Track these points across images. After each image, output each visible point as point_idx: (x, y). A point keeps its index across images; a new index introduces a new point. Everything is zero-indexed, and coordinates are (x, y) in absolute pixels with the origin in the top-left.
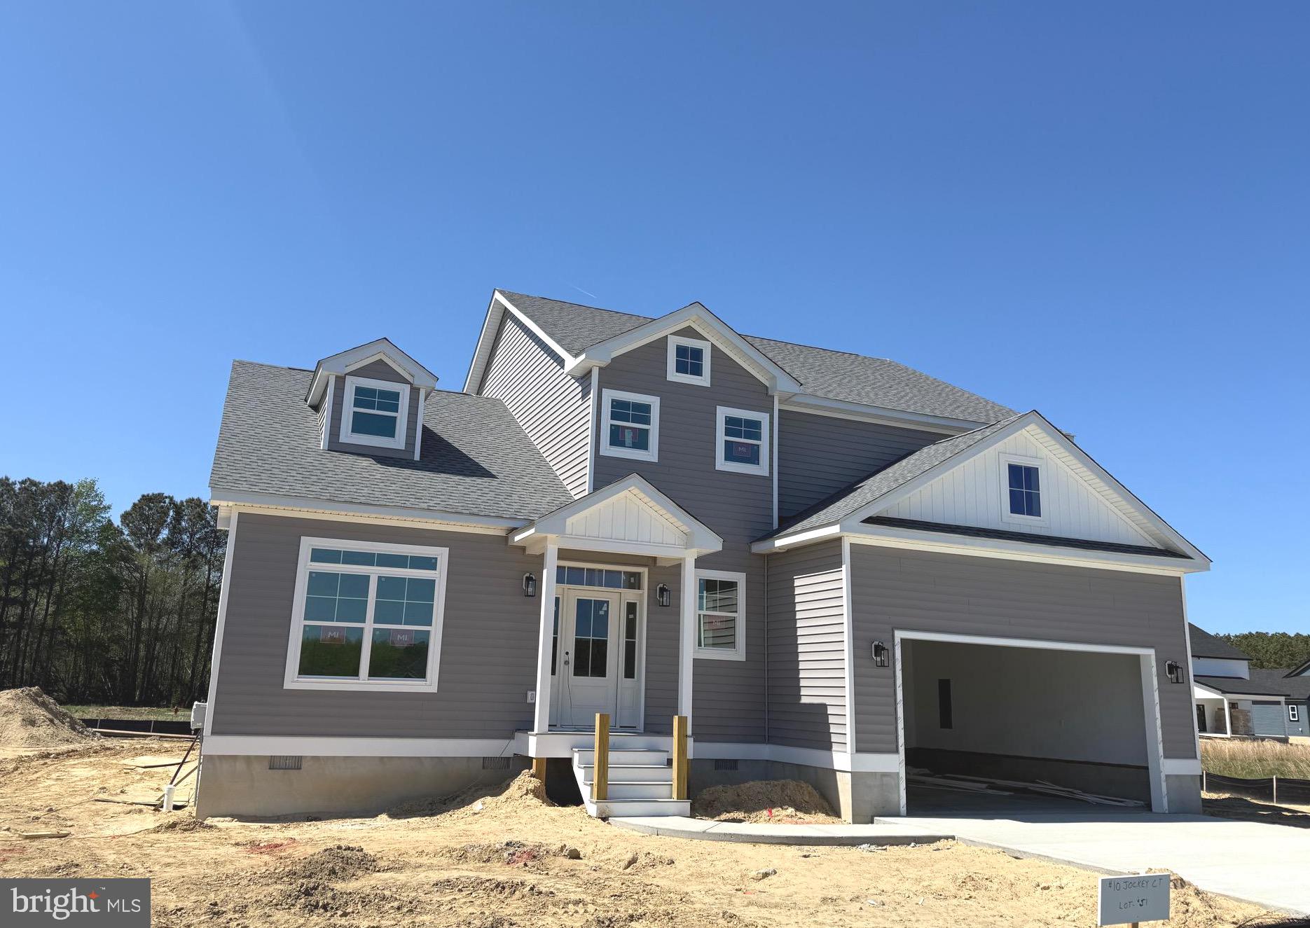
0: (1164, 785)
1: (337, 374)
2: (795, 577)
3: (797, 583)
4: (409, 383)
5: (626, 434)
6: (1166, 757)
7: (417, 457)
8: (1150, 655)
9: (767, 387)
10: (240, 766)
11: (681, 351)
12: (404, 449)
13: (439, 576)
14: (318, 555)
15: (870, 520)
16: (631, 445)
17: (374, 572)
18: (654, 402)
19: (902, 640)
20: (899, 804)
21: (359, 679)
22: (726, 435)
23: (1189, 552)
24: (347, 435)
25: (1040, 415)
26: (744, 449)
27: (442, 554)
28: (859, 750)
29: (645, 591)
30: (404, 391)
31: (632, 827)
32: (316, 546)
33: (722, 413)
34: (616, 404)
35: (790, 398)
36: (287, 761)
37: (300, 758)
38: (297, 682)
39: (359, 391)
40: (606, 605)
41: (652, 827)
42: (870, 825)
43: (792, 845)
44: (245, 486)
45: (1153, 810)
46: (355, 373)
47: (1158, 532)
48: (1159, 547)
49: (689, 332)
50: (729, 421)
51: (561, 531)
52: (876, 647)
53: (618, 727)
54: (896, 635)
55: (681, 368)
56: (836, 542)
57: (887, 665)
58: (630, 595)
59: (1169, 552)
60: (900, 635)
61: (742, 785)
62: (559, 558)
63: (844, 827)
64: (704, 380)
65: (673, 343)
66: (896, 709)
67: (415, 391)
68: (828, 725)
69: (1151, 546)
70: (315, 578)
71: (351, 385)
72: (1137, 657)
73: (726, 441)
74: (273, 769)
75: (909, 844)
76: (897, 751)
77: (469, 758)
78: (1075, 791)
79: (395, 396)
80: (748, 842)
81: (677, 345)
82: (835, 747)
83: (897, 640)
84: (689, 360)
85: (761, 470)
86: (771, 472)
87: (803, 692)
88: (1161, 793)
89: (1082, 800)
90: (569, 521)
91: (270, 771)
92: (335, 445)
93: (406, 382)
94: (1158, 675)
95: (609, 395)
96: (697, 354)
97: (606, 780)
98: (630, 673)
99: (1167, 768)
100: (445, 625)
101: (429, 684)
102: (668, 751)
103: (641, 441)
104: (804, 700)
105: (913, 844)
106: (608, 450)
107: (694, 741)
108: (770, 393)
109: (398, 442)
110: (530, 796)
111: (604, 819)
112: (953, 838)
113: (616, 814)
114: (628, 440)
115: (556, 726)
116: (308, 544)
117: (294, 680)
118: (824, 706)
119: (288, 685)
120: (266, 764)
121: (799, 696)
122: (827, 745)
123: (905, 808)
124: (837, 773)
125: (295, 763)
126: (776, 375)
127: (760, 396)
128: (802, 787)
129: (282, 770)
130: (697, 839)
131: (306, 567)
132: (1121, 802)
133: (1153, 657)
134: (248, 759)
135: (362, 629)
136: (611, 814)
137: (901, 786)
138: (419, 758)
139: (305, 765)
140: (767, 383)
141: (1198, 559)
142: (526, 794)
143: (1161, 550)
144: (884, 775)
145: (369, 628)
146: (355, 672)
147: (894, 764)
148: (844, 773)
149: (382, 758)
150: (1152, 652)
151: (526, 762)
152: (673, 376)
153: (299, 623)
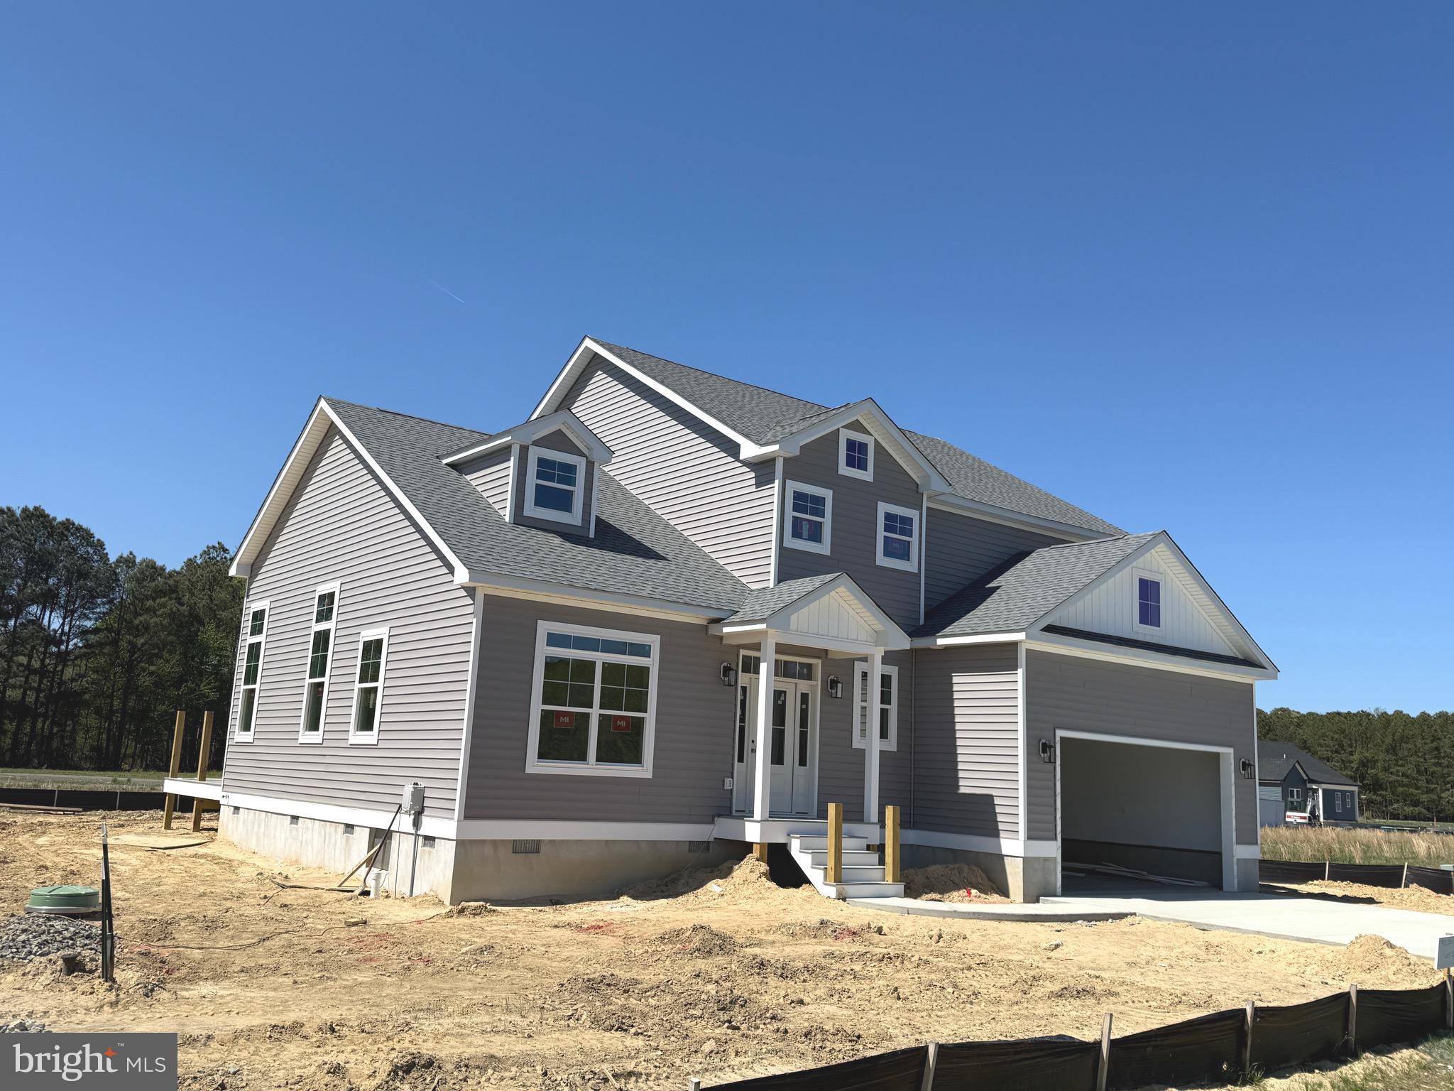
0: (1235, 867)
1: (522, 443)
2: (953, 674)
3: (955, 680)
4: (586, 456)
5: (804, 526)
6: (1237, 844)
7: (592, 535)
8: (1230, 753)
9: (917, 484)
10: (488, 850)
11: (851, 445)
12: (580, 525)
13: (652, 663)
14: (554, 640)
15: (1050, 629)
16: (807, 538)
17: (598, 658)
18: (827, 494)
19: (1062, 738)
20: (1057, 885)
21: (588, 764)
22: (885, 531)
23: (1265, 663)
24: (531, 510)
25: (1168, 535)
26: (897, 545)
27: (654, 641)
28: (1030, 837)
29: (818, 683)
30: (581, 464)
31: (878, 907)
32: (552, 630)
33: (883, 508)
34: (798, 496)
35: (935, 496)
36: (527, 845)
37: (538, 841)
38: (537, 766)
39: (542, 462)
40: (783, 695)
41: (902, 907)
42: (1037, 904)
43: (1028, 922)
44: (495, 569)
45: (1224, 888)
46: (535, 443)
47: (1243, 644)
48: (1240, 657)
49: (856, 426)
50: (889, 517)
51: (786, 627)
52: (1044, 745)
53: (794, 813)
54: (1057, 734)
55: (851, 462)
56: (1014, 645)
57: (1051, 761)
58: (804, 686)
59: (1248, 662)
60: (1060, 733)
61: (928, 869)
62: (777, 652)
63: (1016, 906)
64: (867, 476)
65: (845, 435)
66: (1055, 800)
67: (590, 466)
68: (995, 814)
69: (1234, 656)
70: (552, 666)
71: (535, 454)
72: (1217, 755)
73: (885, 537)
75: (1107, 920)
76: (1056, 839)
77: (678, 842)
78: (1144, 873)
79: (571, 469)
80: (994, 920)
81: (847, 439)
82: (1002, 834)
83: (1058, 739)
84: (857, 454)
85: (910, 566)
86: (920, 570)
87: (962, 783)
88: (1232, 875)
89: (1152, 881)
90: (794, 618)
91: (513, 854)
92: (520, 519)
93: (583, 455)
94: (1235, 772)
95: (793, 486)
96: (864, 448)
97: (841, 865)
98: (803, 762)
99: (1240, 854)
100: (659, 713)
101: (644, 770)
102: (867, 838)
103: (816, 535)
104: (962, 790)
105: (1110, 920)
106: (791, 543)
107: (880, 828)
108: (920, 491)
109: (574, 518)
110: (764, 879)
111: (844, 900)
112: (1135, 914)
113: (850, 895)
114: (805, 533)
115: (744, 811)
116: (544, 628)
117: (535, 766)
118: (991, 797)
119: (529, 770)
120: (510, 848)
121: (958, 787)
122: (994, 833)
124: (1005, 858)
125: (533, 847)
126: (930, 475)
127: (910, 492)
128: (974, 871)
129: (524, 854)
130: (949, 917)
131: (543, 651)
132: (1192, 883)
133: (1232, 755)
134: (495, 843)
135: (587, 715)
136: (846, 896)
138: (637, 841)
139: (543, 849)
140: (918, 481)
141: (1270, 670)
142: (760, 877)
143: (1241, 660)
144: (1046, 859)
145: (595, 712)
146: (582, 757)
147: (1052, 850)
148: (1013, 858)
149: (607, 841)
150: (1231, 751)
151: (748, 847)
152: (844, 470)
153: (537, 707)
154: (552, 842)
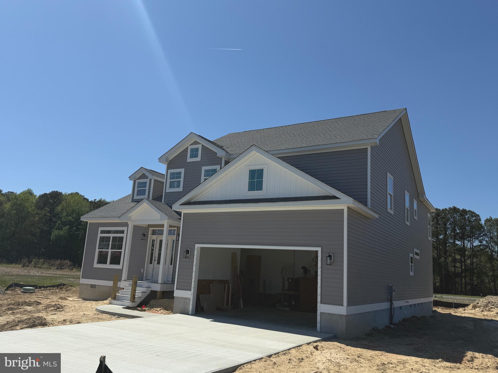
10: (86, 287)
11: (191, 150)
13: (125, 235)
14: (102, 232)
17: (111, 235)
20: (189, 310)
21: (107, 265)
37: (96, 285)
55: (190, 156)
60: (197, 246)
70: (101, 238)
74: (92, 287)
76: (190, 290)
83: (196, 248)
103: (178, 185)
116: (101, 229)
117: (96, 265)
119: (94, 266)
123: (191, 312)
131: (100, 235)
134: (87, 285)
135: (108, 251)
137: (190, 303)
145: (110, 251)
146: (106, 263)
147: (190, 294)
153: (97, 250)
154: (98, 285)
